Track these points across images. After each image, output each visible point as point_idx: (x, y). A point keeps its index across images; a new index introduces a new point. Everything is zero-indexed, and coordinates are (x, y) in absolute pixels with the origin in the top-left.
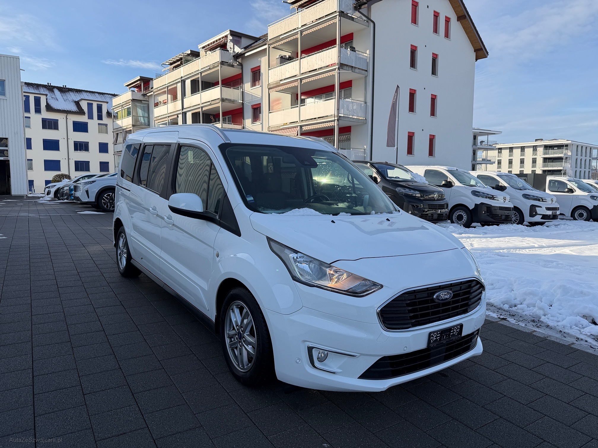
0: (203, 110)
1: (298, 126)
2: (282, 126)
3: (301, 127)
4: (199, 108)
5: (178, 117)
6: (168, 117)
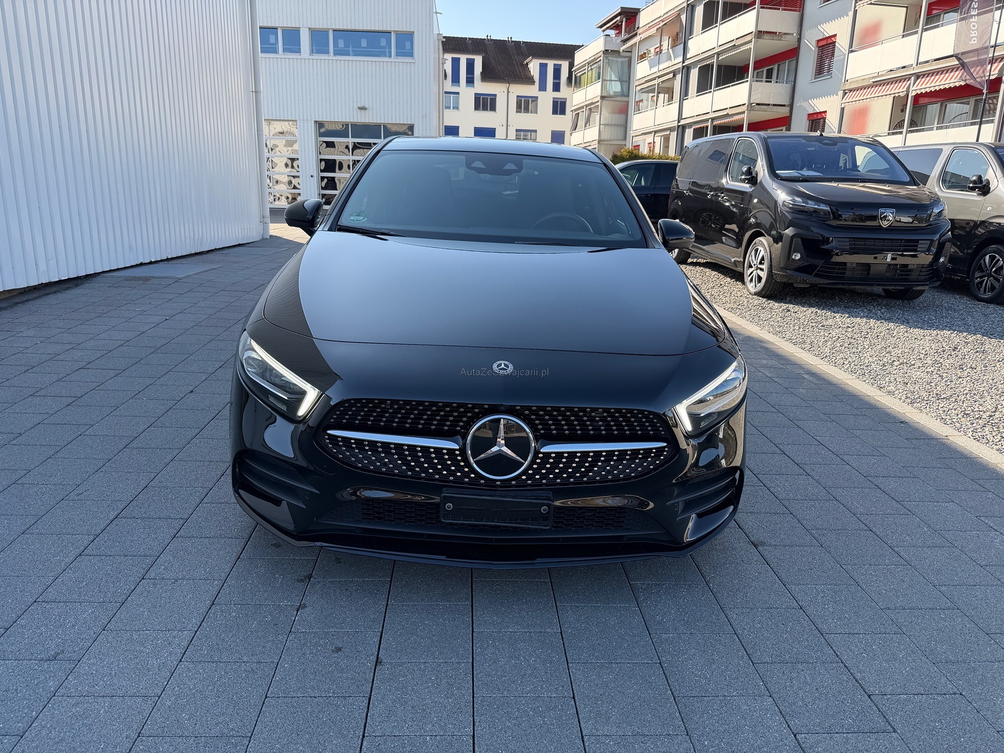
0: (720, 59)
2: (873, 77)
4: (712, 56)
5: (674, 76)
6: (659, 77)
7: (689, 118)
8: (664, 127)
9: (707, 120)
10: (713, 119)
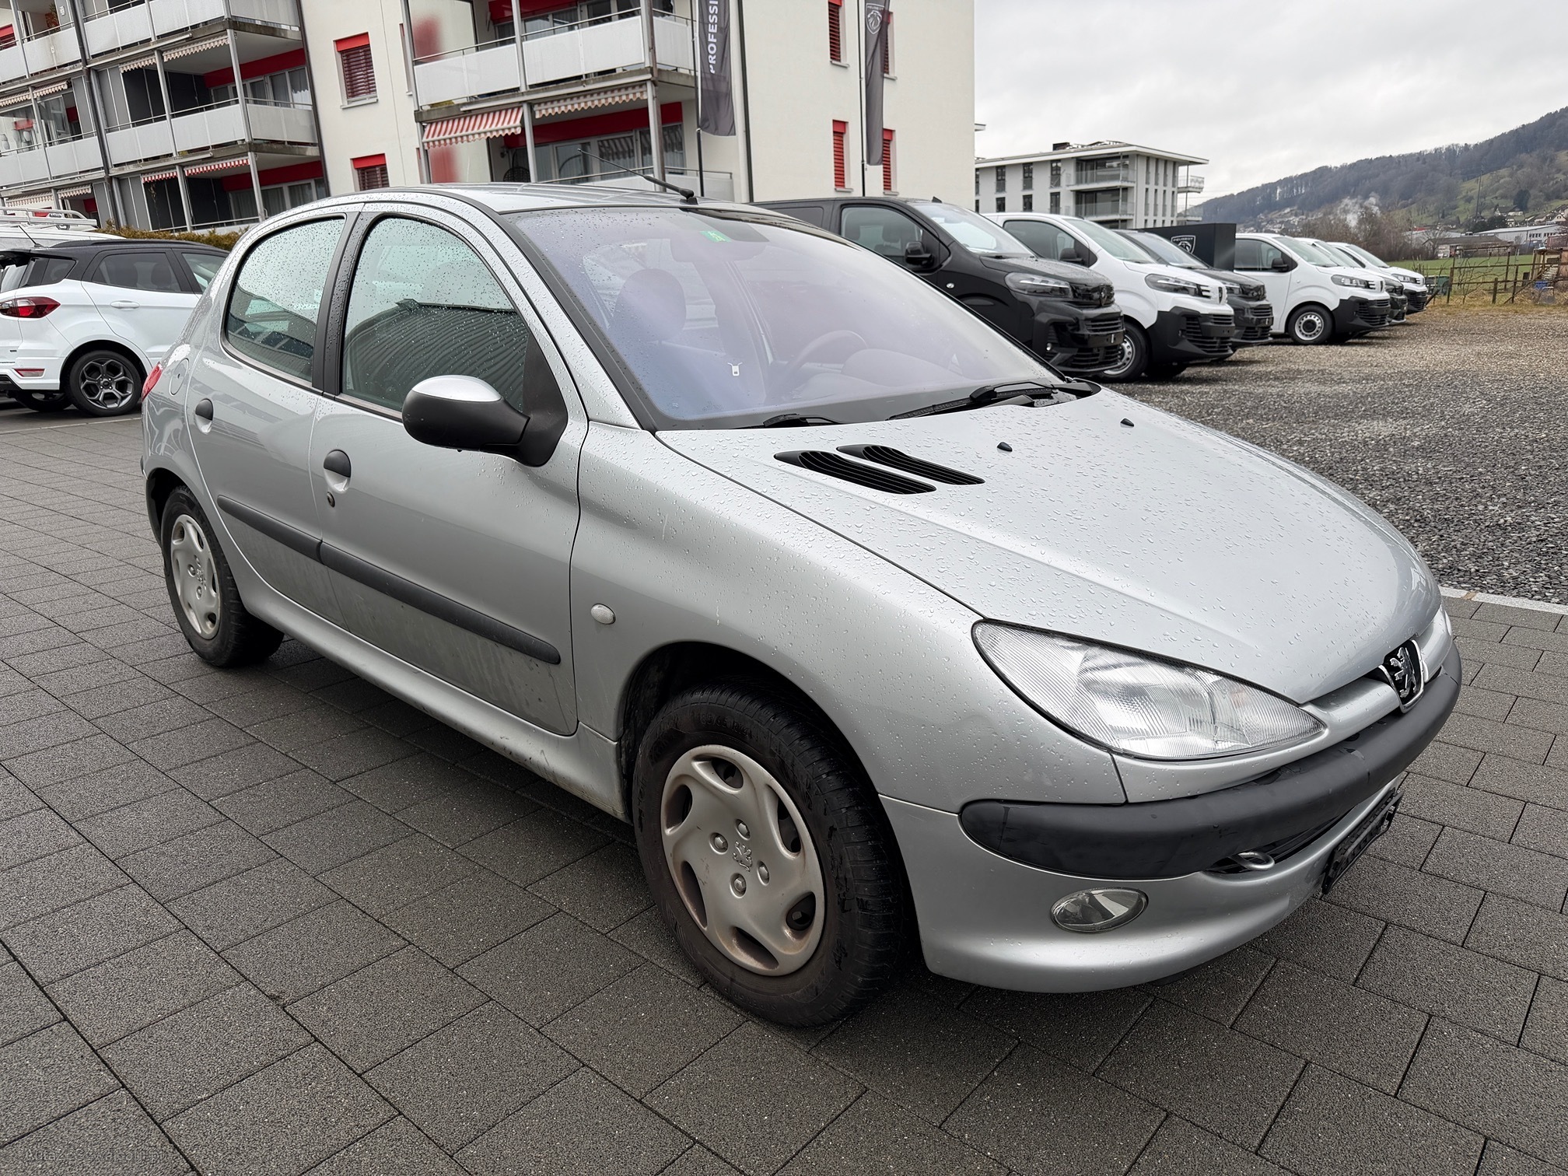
0: (165, 60)
1: (520, 102)
2: (464, 104)
3: (531, 104)
4: (150, 53)
5: (70, 86)
6: (35, 87)
7: (129, 163)
8: (76, 180)
9: (173, 167)
10: (182, 166)
